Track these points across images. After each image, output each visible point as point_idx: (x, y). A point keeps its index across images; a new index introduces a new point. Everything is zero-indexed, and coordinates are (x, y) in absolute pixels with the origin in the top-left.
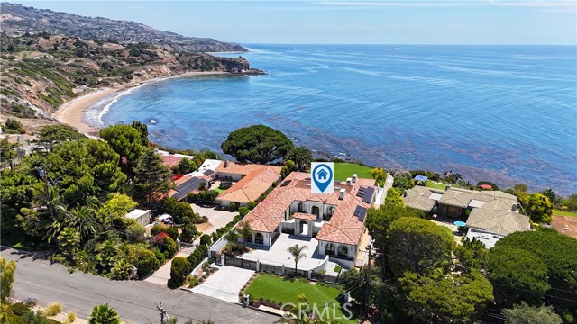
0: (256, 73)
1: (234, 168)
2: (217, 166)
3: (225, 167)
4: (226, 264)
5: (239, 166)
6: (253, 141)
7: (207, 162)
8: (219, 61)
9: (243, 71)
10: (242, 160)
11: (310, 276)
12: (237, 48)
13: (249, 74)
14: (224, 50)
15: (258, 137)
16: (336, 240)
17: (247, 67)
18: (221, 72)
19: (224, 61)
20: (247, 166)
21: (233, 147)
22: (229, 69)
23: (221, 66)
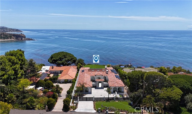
0: (29, 39)
1: (56, 69)
2: (49, 68)
3: (52, 68)
4: (80, 101)
5: (59, 68)
6: (63, 57)
7: (43, 67)
8: (12, 35)
9: (23, 39)
10: (59, 65)
11: (115, 99)
12: (17, 30)
13: (26, 40)
14: (11, 31)
15: (64, 56)
16: (117, 86)
17: (25, 37)
18: (13, 40)
19: (14, 35)
20: (62, 67)
21: (54, 60)
22: (17, 38)
23: (13, 37)
